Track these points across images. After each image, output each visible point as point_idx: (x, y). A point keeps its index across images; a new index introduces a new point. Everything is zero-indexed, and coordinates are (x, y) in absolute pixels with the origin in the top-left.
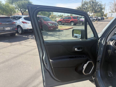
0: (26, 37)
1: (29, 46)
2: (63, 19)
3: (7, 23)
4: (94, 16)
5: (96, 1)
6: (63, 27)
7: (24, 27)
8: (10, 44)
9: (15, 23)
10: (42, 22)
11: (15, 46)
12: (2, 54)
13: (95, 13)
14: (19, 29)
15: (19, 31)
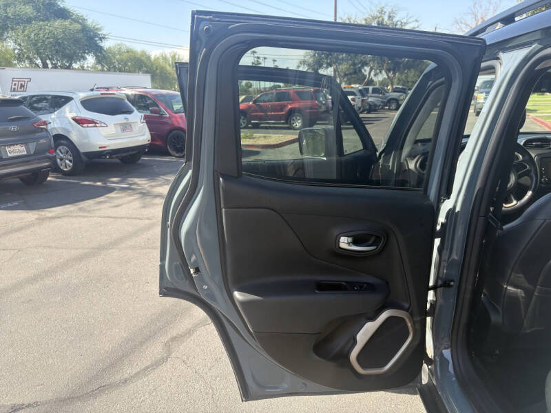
0: (99, 184)
1: (121, 218)
2: (255, 102)
3: (13, 128)
4: (392, 85)
5: (395, 20)
6: (255, 135)
7: (86, 141)
8: (36, 216)
9: (45, 123)
10: (161, 116)
11: (58, 222)
12: (13, 252)
13: (394, 73)
14: (61, 152)
15: (61, 160)
